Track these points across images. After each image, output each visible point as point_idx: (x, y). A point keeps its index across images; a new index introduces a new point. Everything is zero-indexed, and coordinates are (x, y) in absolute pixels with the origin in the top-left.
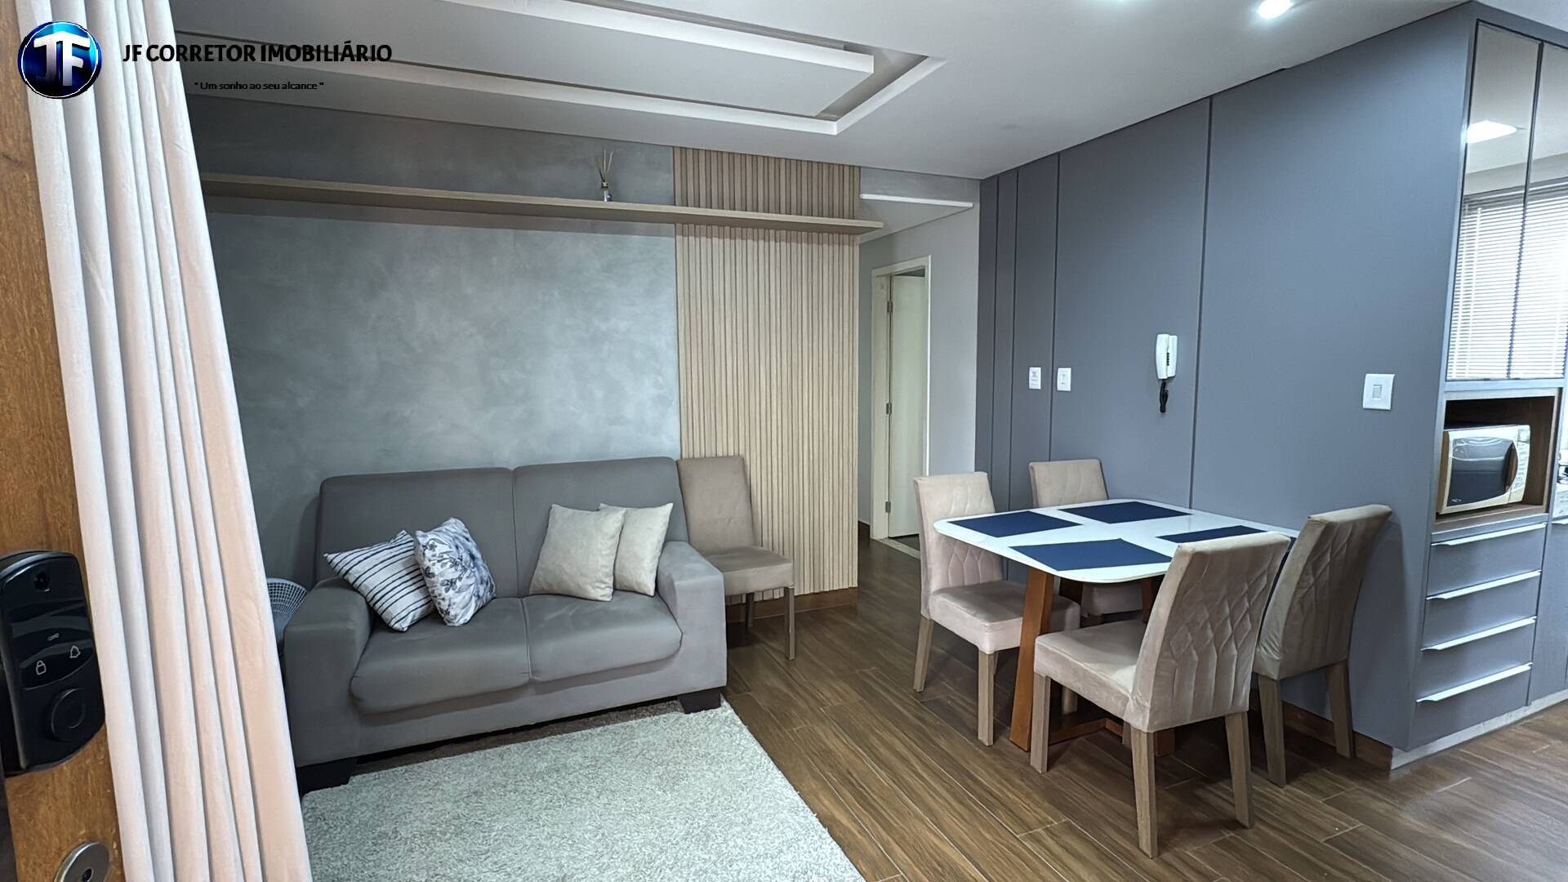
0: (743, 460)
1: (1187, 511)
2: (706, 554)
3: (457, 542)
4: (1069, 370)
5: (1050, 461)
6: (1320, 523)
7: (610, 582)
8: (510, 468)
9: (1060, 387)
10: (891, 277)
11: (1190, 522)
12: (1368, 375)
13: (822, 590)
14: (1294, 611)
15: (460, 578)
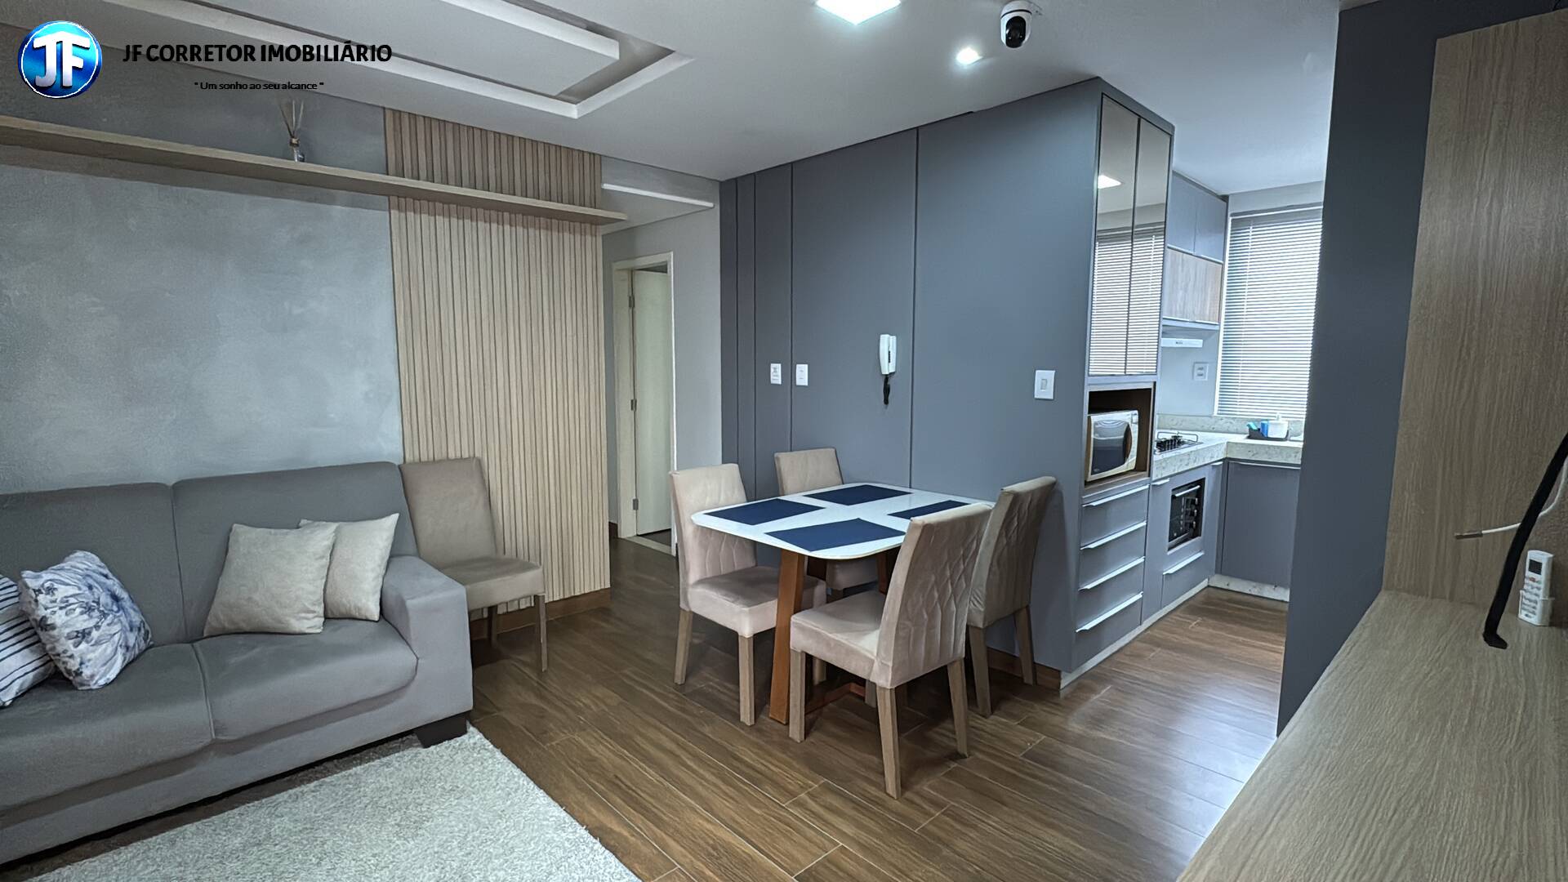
0: (479, 461)
1: (908, 490)
2: (441, 567)
3: (90, 581)
4: (806, 366)
5: (791, 451)
6: (1009, 493)
7: (320, 610)
8: (168, 484)
9: (799, 382)
10: (632, 272)
11: (910, 499)
12: (1037, 372)
13: (573, 594)
14: (993, 569)
15: (97, 627)
